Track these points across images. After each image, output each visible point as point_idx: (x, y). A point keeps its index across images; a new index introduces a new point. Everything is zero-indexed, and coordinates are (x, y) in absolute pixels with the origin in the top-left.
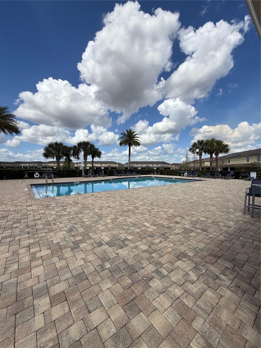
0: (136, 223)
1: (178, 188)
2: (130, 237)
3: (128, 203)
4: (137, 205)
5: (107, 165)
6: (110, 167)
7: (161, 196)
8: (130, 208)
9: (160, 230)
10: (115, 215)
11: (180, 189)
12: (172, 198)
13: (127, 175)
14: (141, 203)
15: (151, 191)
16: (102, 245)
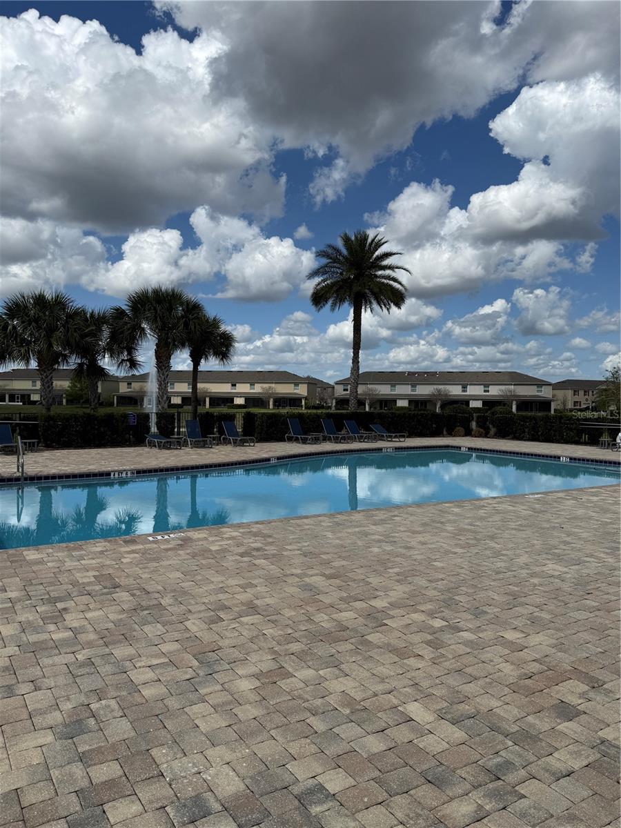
0: (367, 704)
1: (580, 512)
2: (335, 782)
3: (340, 588)
4: (379, 604)
5: (258, 389)
6: (270, 397)
7: (497, 554)
8: (346, 616)
9: (480, 749)
10: (276, 656)
11: (590, 518)
12: (552, 567)
13: (344, 438)
14: (398, 592)
15: (449, 528)
16: (207, 813)
